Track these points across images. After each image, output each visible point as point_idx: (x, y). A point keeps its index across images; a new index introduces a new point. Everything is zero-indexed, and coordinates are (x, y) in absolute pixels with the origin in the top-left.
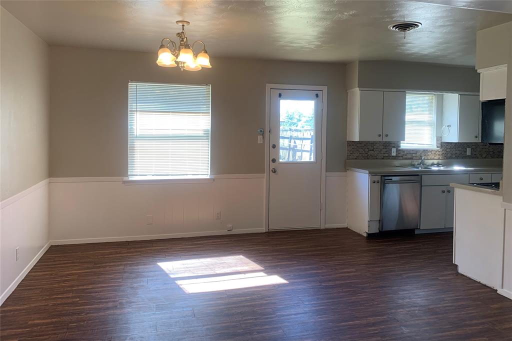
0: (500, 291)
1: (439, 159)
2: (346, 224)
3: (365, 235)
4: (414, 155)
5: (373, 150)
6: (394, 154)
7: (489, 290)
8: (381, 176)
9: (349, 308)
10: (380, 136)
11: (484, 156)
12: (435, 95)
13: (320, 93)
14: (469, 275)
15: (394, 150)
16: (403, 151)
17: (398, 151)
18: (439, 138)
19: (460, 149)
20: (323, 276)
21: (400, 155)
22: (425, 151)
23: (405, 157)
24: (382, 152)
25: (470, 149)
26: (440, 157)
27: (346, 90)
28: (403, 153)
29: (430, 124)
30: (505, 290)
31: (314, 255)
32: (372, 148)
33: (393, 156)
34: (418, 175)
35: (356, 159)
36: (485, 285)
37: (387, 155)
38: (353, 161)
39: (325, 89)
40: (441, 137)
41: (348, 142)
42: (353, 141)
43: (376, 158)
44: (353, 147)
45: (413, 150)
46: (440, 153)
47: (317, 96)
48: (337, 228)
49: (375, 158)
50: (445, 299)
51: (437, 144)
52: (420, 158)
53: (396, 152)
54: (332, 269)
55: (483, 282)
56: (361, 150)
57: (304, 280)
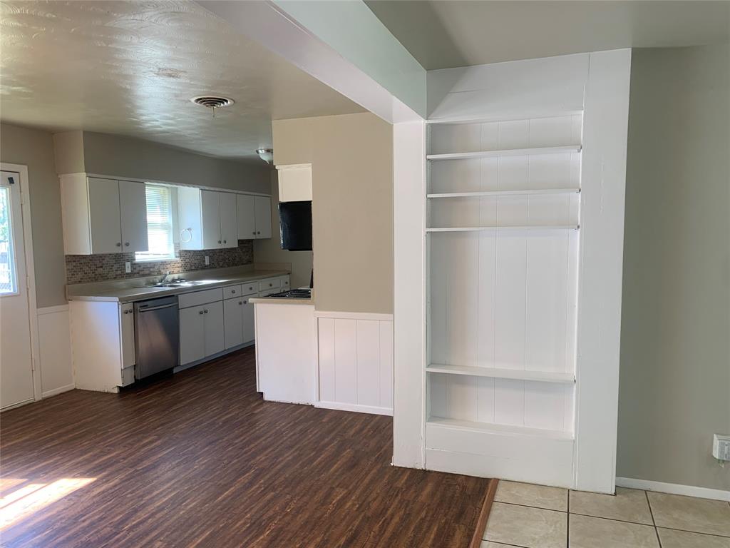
0: (317, 405)
1: (178, 272)
2: (74, 384)
3: (116, 391)
4: (151, 270)
5: (102, 267)
6: (128, 270)
7: (305, 407)
8: (134, 302)
9: (205, 479)
10: (119, 245)
11: (221, 265)
12: (167, 188)
13: (15, 176)
14: (277, 400)
15: (128, 264)
16: (139, 265)
17: (134, 265)
18: (177, 245)
19: (199, 257)
20: (124, 459)
21: (135, 271)
22: (163, 263)
23: (141, 273)
24: (114, 269)
25: (208, 257)
26: (180, 269)
27: (57, 175)
28: (138, 269)
29: (164, 227)
30: (322, 401)
31: (75, 438)
32: (101, 265)
33: (128, 274)
34: (173, 296)
35: (80, 282)
36: (299, 404)
37: (119, 272)
38: (76, 285)
39: (24, 170)
40: (179, 244)
41: (66, 256)
42: (74, 256)
43: (108, 279)
44: (74, 264)
45: (150, 263)
46: (179, 265)
47: (11, 180)
48: (61, 394)
49: (104, 278)
50: (283, 430)
51: (175, 253)
52: (160, 273)
53: (131, 267)
54: (125, 446)
55: (296, 401)
56: (86, 269)
57: (104, 474)
